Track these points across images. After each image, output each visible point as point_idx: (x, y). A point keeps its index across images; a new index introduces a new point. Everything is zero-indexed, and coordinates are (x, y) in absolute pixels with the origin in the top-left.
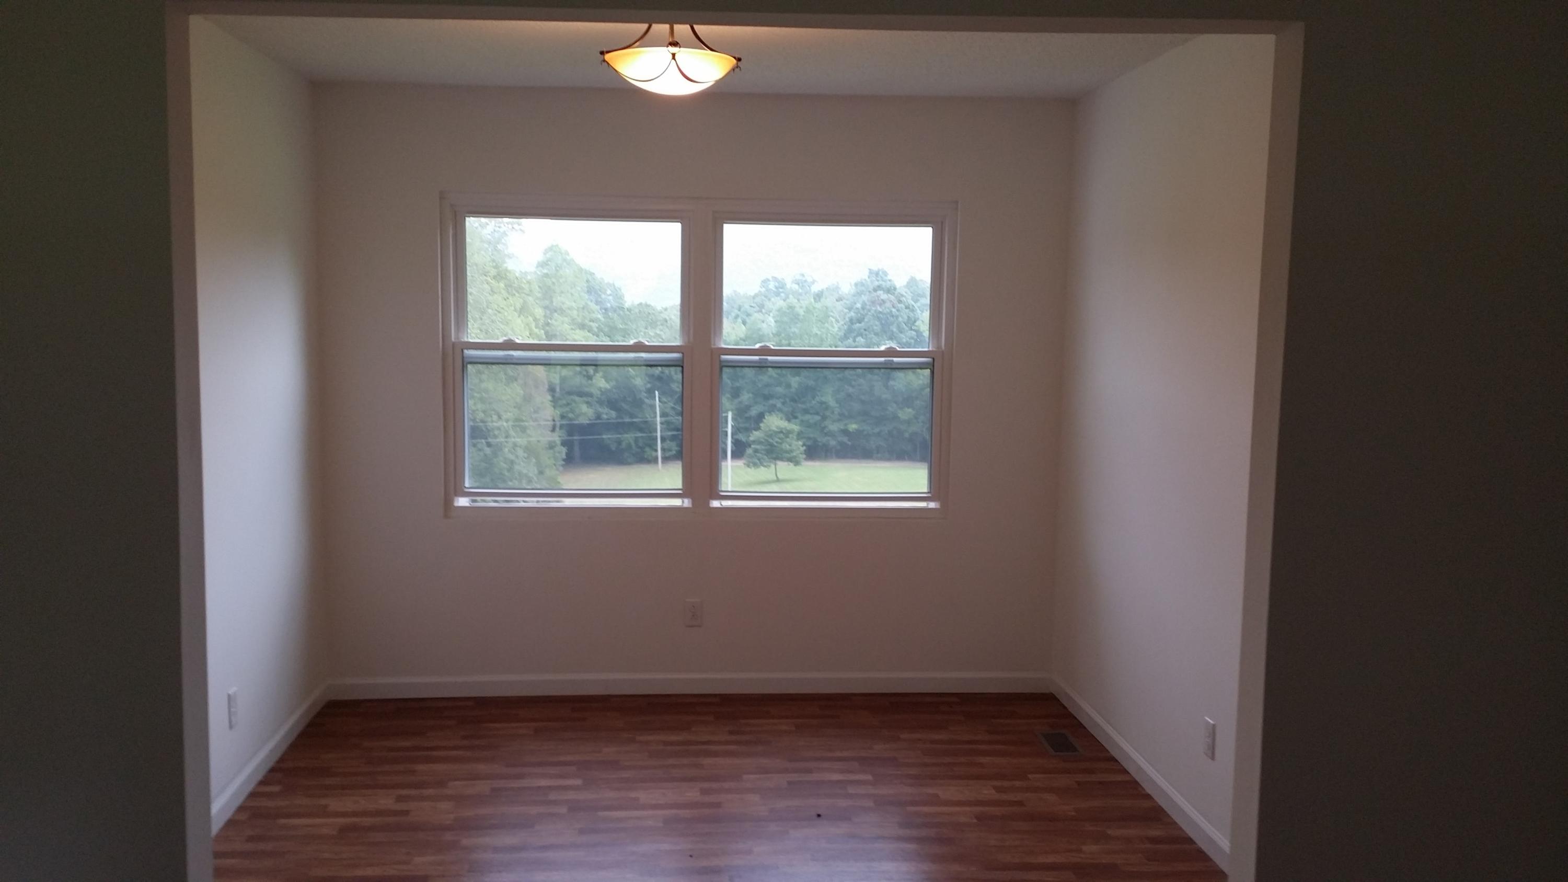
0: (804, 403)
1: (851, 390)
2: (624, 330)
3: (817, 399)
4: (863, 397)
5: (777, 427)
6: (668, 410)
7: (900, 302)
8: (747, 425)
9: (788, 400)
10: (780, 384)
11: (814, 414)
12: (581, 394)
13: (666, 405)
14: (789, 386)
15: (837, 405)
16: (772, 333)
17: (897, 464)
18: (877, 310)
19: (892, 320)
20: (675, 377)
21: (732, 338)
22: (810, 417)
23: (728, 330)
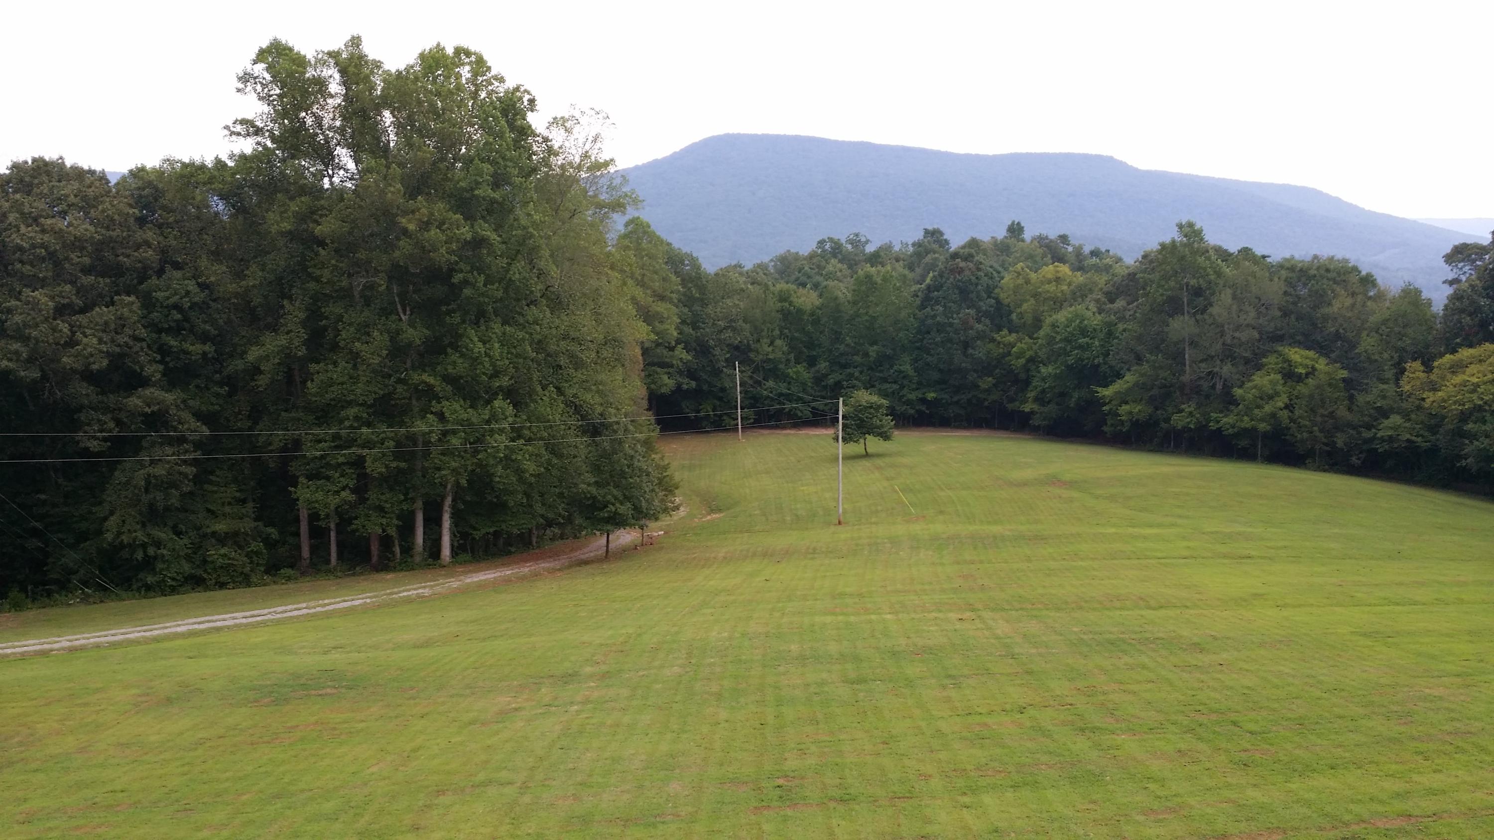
0: (881, 371)
1: (930, 359)
2: (702, 300)
3: (895, 367)
4: (942, 366)
5: (867, 402)
6: (747, 379)
7: (979, 269)
8: (823, 393)
9: (865, 368)
10: (857, 354)
11: (892, 382)
12: (663, 365)
13: (744, 374)
14: (866, 355)
15: (916, 374)
16: (849, 302)
17: (976, 433)
18: (955, 278)
19: (972, 288)
20: (753, 346)
21: (808, 307)
22: (888, 386)
23: (803, 299)
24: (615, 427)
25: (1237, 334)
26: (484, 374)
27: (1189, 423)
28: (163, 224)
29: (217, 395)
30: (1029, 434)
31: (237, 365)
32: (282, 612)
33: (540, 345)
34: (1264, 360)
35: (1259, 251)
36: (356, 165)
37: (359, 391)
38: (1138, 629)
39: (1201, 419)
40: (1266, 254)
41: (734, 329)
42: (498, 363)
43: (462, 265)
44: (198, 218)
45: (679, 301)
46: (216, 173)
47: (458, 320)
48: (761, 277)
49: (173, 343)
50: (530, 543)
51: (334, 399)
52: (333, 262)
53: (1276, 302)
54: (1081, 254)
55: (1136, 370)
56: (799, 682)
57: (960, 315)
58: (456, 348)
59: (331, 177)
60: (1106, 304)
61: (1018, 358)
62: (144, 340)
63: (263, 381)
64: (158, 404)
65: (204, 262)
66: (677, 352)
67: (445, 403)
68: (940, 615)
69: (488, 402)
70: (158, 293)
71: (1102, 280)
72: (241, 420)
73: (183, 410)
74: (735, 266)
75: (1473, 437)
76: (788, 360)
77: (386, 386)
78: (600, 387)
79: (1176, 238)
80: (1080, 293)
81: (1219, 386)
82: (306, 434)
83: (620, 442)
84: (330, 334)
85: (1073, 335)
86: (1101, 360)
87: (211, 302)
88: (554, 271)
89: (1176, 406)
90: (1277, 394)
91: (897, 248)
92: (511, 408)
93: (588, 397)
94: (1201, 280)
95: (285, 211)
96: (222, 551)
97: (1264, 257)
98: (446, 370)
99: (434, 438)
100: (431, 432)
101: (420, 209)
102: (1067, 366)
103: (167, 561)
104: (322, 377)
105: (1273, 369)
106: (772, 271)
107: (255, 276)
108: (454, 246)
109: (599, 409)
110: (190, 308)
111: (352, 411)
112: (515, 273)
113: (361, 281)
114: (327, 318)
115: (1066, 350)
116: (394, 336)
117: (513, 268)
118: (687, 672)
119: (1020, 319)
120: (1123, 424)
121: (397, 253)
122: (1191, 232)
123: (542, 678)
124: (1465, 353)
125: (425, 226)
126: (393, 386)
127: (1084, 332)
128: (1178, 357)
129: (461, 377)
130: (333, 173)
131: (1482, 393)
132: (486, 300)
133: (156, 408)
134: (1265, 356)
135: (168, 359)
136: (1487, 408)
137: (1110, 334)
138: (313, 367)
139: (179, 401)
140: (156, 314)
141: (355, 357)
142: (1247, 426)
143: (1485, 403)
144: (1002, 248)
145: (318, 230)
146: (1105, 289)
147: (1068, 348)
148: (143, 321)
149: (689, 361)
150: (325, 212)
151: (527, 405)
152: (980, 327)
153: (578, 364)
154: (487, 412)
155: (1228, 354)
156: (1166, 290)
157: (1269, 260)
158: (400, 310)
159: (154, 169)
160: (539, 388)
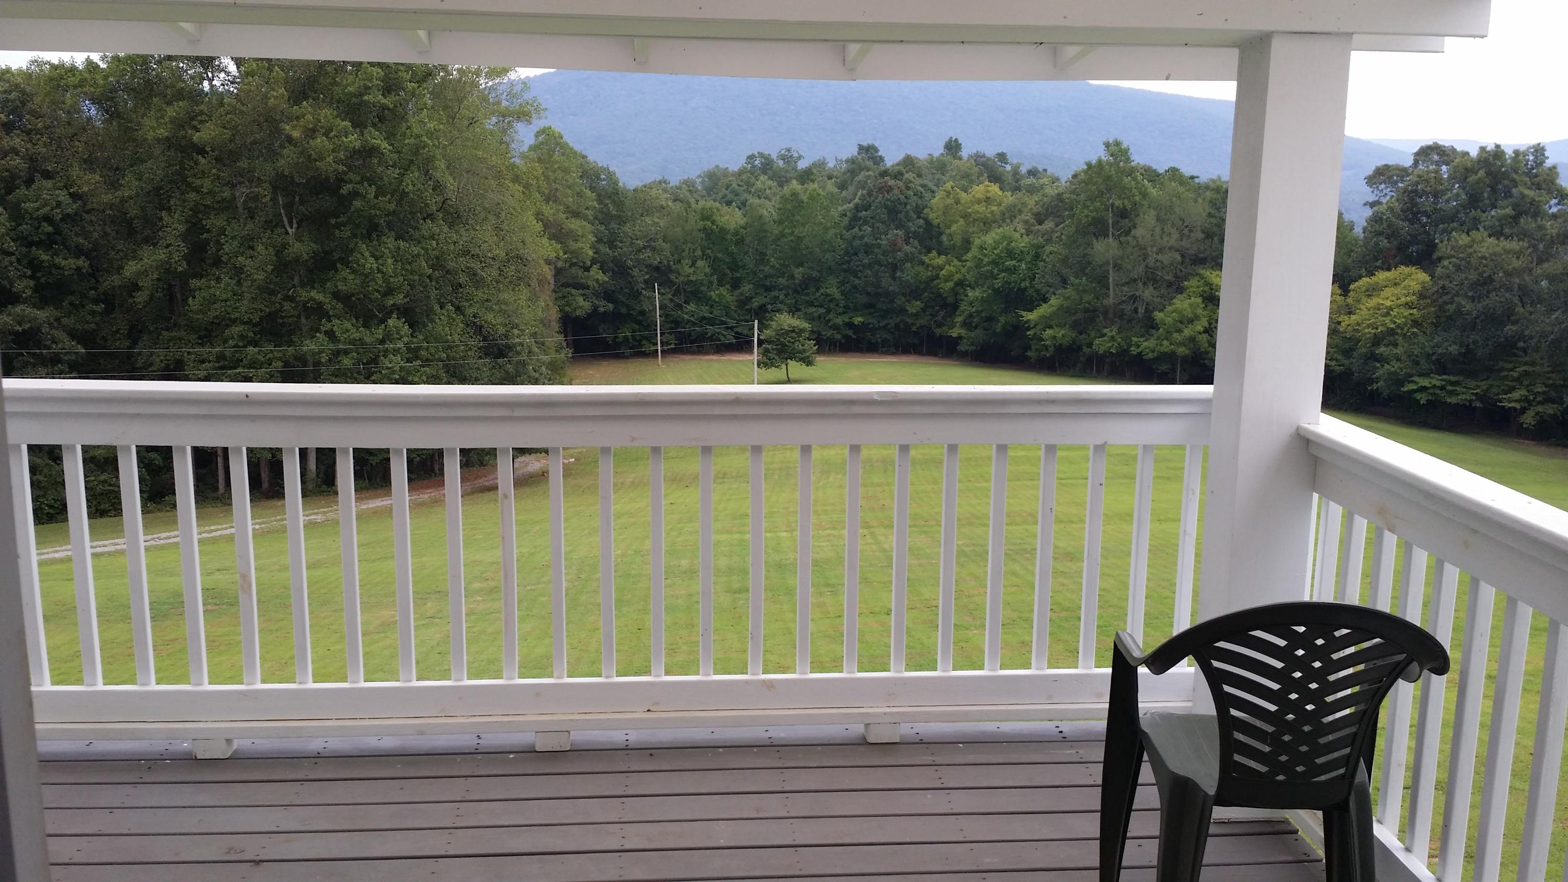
0: (807, 294)
1: (857, 281)
2: (619, 217)
3: (822, 291)
4: (869, 289)
5: (789, 326)
6: (667, 302)
7: (908, 188)
8: (748, 317)
9: (790, 292)
10: (782, 275)
11: (818, 306)
12: (578, 286)
13: (664, 297)
14: (792, 277)
15: (842, 297)
16: (774, 221)
17: (904, 359)
18: (884, 197)
19: (901, 207)
20: (673, 267)
21: (732, 226)
22: (814, 309)
23: (726, 218)
24: (518, 349)
25: (1160, 257)
26: (377, 291)
27: (1110, 348)
28: (31, 130)
29: (93, 313)
30: (957, 360)
31: (115, 280)
32: (165, 538)
33: (437, 263)
34: (1186, 283)
35: (1187, 171)
36: (238, 68)
37: (243, 309)
38: (1018, 541)
39: (1123, 343)
40: (1195, 174)
41: (654, 249)
42: (392, 280)
43: (351, 176)
44: (69, 123)
45: (596, 218)
46: (87, 76)
47: (348, 234)
48: (684, 193)
49: (45, 257)
50: (433, 470)
51: (216, 317)
52: (214, 171)
53: (1199, 224)
54: (1018, 174)
55: (1060, 294)
56: (683, 592)
57: (889, 236)
58: (346, 264)
59: (211, 80)
60: (1034, 225)
61: (946, 281)
62: (13, 254)
63: (141, 298)
64: (30, 322)
65: (75, 171)
66: (592, 273)
67: (336, 321)
68: (834, 532)
69: (383, 321)
70: (27, 205)
71: (1031, 201)
72: (120, 339)
73: (57, 329)
74: (660, 182)
75: (1383, 360)
76: (711, 283)
77: (273, 303)
78: (503, 307)
79: (1103, 158)
80: (1010, 214)
81: (1141, 310)
82: (189, 353)
83: (524, 364)
84: (212, 249)
85: (1001, 257)
86: (1027, 283)
87: (84, 214)
88: (450, 183)
89: (1098, 330)
90: (1197, 317)
91: (831, 164)
92: (406, 327)
93: (490, 317)
94: (1126, 201)
95: (162, 117)
96: (102, 478)
97: (1192, 178)
98: (336, 286)
99: (324, 358)
100: (321, 352)
101: (305, 115)
102: (995, 290)
103: (44, 487)
104: (204, 293)
105: (1194, 292)
106: (700, 188)
107: (130, 186)
108: (342, 155)
109: (502, 330)
110: (62, 220)
111: (236, 330)
112: (408, 184)
113: (242, 192)
114: (208, 231)
115: (992, 273)
116: (280, 250)
117: (407, 180)
118: (574, 586)
119: (950, 241)
120: (1047, 349)
121: (281, 162)
122: (1118, 151)
123: (430, 593)
124: (1382, 276)
125: (311, 133)
126: (280, 303)
127: (1011, 254)
128: (1102, 281)
129: (353, 295)
130: (213, 76)
131: (1395, 316)
132: (378, 212)
133: (27, 326)
134: (1187, 279)
135: (39, 274)
136: (1399, 331)
137: (1037, 257)
138: (194, 283)
139: (52, 320)
140: (25, 226)
141: (239, 271)
142: (1166, 350)
143: (1398, 326)
144: (939, 166)
145: (196, 137)
146: (1035, 210)
147: (995, 271)
148: (12, 233)
149: (605, 282)
150: (203, 117)
151: (425, 326)
152: (908, 248)
153: (478, 282)
154: (381, 331)
155: (1151, 278)
156: (1091, 212)
157: (1197, 180)
158: (286, 223)
159: (20, 70)
160: (437, 307)
